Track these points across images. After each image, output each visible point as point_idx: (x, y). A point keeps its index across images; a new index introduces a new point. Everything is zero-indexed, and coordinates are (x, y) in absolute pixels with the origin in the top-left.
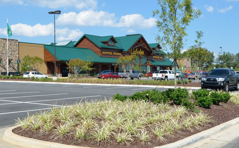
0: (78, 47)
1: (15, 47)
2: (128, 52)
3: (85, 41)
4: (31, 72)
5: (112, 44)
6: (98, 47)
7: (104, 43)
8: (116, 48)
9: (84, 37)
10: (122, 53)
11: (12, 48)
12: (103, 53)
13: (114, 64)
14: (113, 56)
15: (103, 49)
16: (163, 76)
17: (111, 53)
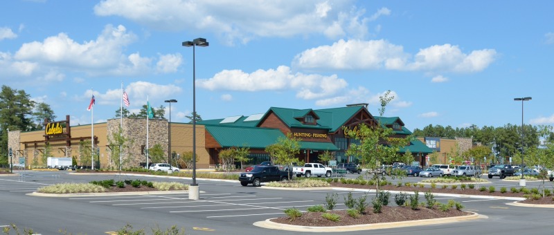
0: (262, 126)
1: (164, 129)
2: (337, 133)
3: (272, 118)
4: (157, 164)
5: (312, 120)
6: (288, 126)
7: (298, 119)
8: (317, 126)
9: (270, 112)
10: (328, 135)
11: (160, 131)
12: (296, 134)
13: (307, 151)
14: (312, 139)
15: (294, 129)
16: (302, 170)
17: (308, 135)
